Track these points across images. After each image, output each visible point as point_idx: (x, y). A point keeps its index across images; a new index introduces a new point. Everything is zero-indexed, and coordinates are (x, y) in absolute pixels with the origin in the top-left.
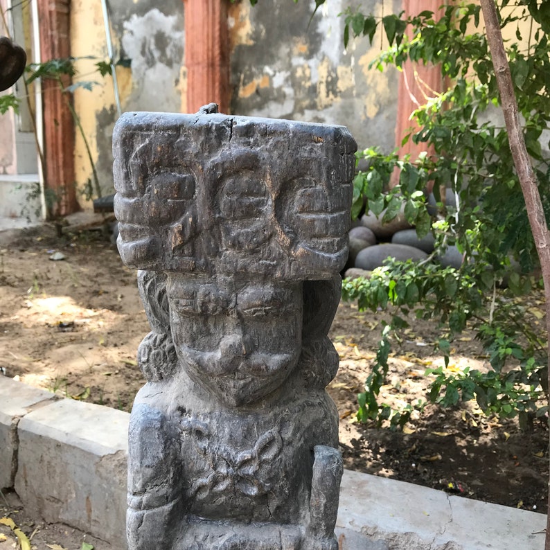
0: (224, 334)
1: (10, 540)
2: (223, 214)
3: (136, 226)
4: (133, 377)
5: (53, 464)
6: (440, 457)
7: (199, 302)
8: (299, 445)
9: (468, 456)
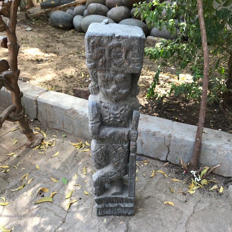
0: (112, 85)
1: (40, 133)
2: (112, 57)
3: (91, 60)
4: (69, 82)
5: (50, 112)
6: (174, 109)
7: (106, 78)
8: (129, 110)
9: (184, 109)
